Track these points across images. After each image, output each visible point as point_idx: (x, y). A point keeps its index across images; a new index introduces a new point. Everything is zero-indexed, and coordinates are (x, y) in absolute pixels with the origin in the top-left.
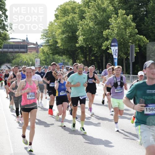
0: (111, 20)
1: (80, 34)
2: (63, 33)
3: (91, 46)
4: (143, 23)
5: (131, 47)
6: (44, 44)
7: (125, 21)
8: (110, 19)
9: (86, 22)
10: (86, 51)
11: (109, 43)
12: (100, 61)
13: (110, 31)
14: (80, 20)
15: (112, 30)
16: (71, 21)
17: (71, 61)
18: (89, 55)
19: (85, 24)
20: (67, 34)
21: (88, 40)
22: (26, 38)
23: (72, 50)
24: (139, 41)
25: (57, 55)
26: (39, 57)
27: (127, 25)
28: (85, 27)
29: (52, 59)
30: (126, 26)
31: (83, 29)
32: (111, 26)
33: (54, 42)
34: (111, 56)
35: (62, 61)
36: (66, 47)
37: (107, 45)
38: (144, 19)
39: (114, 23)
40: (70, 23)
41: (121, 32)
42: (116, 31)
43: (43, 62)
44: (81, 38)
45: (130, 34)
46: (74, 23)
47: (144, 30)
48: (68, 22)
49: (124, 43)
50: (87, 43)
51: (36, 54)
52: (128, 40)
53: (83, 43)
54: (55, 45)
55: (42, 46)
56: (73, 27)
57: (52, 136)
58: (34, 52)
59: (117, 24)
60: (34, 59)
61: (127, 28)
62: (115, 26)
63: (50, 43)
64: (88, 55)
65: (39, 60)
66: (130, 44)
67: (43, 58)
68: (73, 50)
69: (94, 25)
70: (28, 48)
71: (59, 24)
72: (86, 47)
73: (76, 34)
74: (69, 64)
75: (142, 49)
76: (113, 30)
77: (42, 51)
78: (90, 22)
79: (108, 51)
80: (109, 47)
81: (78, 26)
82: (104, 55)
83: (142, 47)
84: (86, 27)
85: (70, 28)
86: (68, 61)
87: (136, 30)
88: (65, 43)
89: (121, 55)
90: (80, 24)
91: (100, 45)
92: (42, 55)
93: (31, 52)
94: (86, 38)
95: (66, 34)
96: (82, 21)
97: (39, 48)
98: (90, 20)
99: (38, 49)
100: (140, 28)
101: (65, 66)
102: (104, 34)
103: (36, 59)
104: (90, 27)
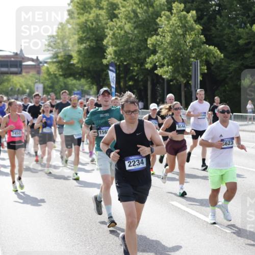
0: (160, 21)
1: (110, 44)
2: (81, 41)
3: (128, 64)
4: (215, 26)
5: (193, 65)
6: (49, 60)
7: (183, 22)
8: (159, 18)
9: (119, 24)
10: (119, 72)
11: (157, 58)
12: (142, 88)
13: (158, 37)
14: (109, 21)
15: (162, 37)
16: (95, 21)
17: (95, 88)
18: (125, 78)
19: (117, 26)
20: (88, 43)
21: (122, 54)
22: (20, 49)
23: (95, 69)
24: (207, 54)
25: (71, 78)
26: (41, 81)
27: (187, 29)
28: (117, 31)
29: (63, 85)
30: (186, 31)
31: (114, 34)
32: (161, 30)
33: (66, 57)
34: (160, 80)
35: (80, 88)
36: (86, 65)
37: (153, 61)
38: (215, 18)
39: (165, 25)
40: (92, 24)
41: (176, 40)
42: (168, 39)
43: (49, 89)
44: (110, 50)
45: (193, 44)
46: (100, 24)
47: (215, 37)
48: (89, 23)
49: (182, 59)
50: (121, 59)
51: (37, 76)
52: (189, 54)
53: (115, 58)
54: (67, 61)
55: (46, 62)
56: (97, 31)
57: (63, 212)
58: (33, 73)
59: (170, 27)
60: (33, 84)
61: (187, 33)
62: (167, 29)
63: (60, 59)
64: (122, 77)
65: (41, 86)
66: (192, 60)
67: (48, 83)
68: (98, 69)
69: (132, 29)
70: (23, 67)
71: (74, 26)
72: (119, 65)
73: (102, 43)
74: (92, 92)
75: (212, 68)
76: (164, 36)
77: (46, 71)
78: (125, 24)
79: (156, 72)
80: (157, 64)
81: (106, 30)
82: (149, 78)
83: (212, 65)
84: (119, 31)
85: (93, 34)
86: (90, 89)
87: (202, 36)
88: (85, 58)
89: (178, 78)
90: (109, 26)
91: (142, 61)
92: (47, 77)
93: (28, 73)
94: (118, 50)
95: (86, 43)
96: (112, 21)
97: (42, 66)
98: (126, 19)
99: (40, 68)
100: (209, 33)
101: (84, 97)
102: (148, 43)
103: (37, 85)
104: (125, 32)
